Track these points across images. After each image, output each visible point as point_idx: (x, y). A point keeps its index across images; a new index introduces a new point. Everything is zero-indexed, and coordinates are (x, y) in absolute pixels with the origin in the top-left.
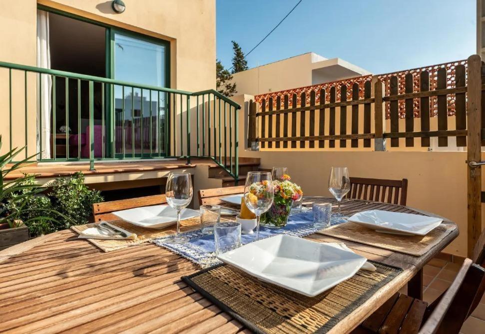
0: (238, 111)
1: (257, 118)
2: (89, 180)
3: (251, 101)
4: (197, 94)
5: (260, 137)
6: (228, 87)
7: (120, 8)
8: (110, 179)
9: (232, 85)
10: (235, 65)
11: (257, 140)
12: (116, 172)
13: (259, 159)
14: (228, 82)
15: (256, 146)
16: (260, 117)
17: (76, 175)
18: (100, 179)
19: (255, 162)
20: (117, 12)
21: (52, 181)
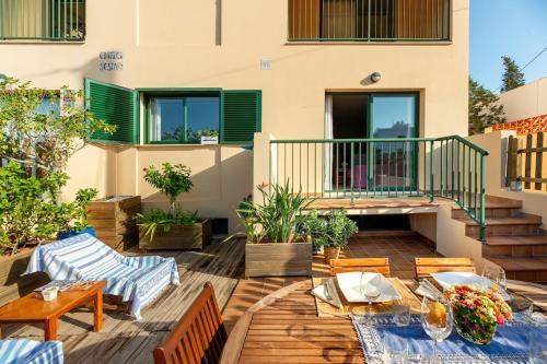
0: (485, 157)
1: (519, 156)
2: (351, 212)
3: (511, 137)
4: (441, 140)
5: (524, 176)
6: (492, 109)
7: (377, 78)
8: (365, 212)
9: (498, 107)
10: (506, 81)
11: (518, 180)
12: (368, 208)
13: (521, 202)
14: (492, 105)
15: (516, 186)
16: (524, 155)
17: (341, 209)
18: (357, 212)
19: (514, 205)
20: (374, 82)
21: (328, 212)
